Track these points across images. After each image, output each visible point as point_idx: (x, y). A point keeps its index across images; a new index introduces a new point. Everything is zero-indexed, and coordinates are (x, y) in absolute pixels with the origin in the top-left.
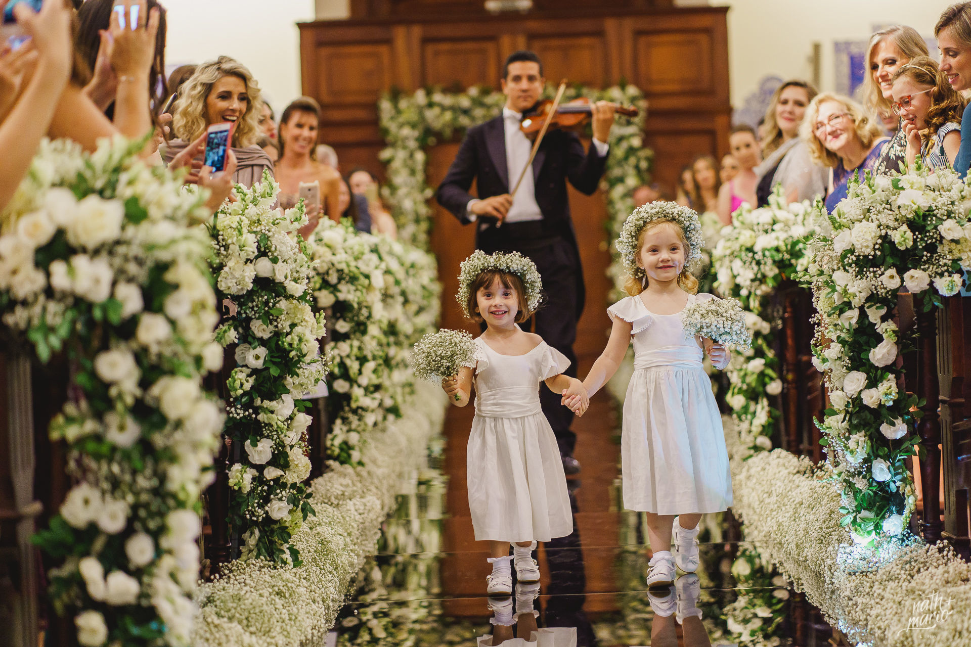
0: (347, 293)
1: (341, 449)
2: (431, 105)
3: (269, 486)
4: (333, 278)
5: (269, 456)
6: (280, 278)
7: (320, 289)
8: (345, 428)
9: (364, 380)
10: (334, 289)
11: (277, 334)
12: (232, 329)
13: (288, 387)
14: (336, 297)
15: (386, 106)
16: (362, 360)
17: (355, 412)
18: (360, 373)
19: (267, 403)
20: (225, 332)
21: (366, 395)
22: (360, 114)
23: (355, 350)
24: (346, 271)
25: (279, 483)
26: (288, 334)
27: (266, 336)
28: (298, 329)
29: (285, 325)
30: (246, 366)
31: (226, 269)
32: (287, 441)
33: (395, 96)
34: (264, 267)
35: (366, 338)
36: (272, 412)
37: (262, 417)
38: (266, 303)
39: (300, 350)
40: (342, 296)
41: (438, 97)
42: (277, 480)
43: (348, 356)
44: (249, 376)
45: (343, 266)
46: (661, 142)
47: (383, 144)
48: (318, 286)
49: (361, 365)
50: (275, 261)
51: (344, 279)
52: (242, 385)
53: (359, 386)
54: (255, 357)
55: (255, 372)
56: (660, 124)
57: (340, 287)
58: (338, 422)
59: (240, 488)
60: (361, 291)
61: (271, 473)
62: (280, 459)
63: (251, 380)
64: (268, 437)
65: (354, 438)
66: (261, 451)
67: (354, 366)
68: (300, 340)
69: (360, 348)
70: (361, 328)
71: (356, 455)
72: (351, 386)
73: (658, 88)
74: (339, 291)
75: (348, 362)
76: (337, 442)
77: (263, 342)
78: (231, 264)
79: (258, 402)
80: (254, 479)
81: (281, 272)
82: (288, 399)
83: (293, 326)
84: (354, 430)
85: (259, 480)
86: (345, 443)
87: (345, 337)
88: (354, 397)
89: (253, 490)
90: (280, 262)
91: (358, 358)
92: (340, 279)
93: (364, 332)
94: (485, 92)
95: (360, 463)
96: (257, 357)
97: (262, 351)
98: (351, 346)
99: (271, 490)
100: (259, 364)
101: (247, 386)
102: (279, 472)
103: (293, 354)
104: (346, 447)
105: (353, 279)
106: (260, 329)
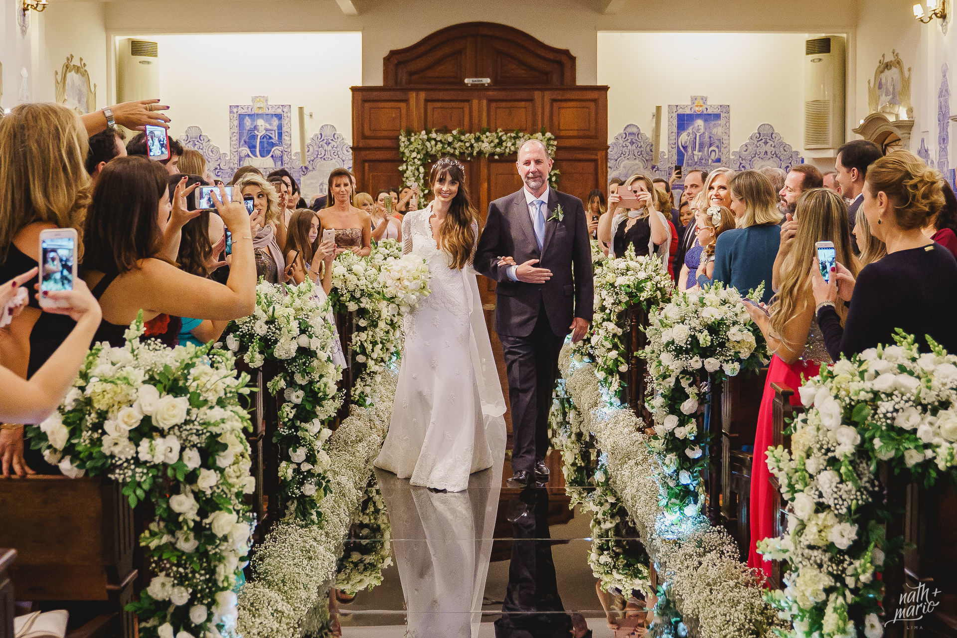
0: (366, 303)
1: (360, 397)
2: (429, 140)
3: (304, 475)
4: (358, 295)
5: (304, 457)
6: (313, 348)
7: (349, 301)
8: (362, 384)
9: (375, 356)
10: (358, 301)
11: (311, 383)
12: (282, 380)
13: (317, 413)
14: (359, 306)
15: (403, 138)
16: (374, 343)
17: (369, 374)
18: (373, 351)
19: (303, 425)
20: (278, 381)
21: (376, 364)
22: (388, 143)
23: (370, 337)
24: (366, 290)
25: (310, 473)
26: (318, 381)
27: (304, 383)
28: (324, 380)
29: (316, 377)
30: (290, 401)
31: (279, 344)
32: (316, 448)
33: (408, 134)
34: (304, 341)
35: (377, 330)
36: (307, 430)
37: (299, 434)
38: (304, 364)
39: (325, 392)
40: (362, 305)
41: (434, 135)
42: (309, 471)
43: (366, 341)
44: (292, 408)
45: (364, 287)
46: (564, 165)
47: (402, 162)
48: (348, 299)
49: (374, 346)
50: (310, 337)
51: (364, 295)
52: (288, 414)
53: (372, 359)
54: (297, 396)
55: (296, 406)
56: (564, 155)
57: (362, 300)
58: (359, 380)
59: (285, 478)
60: (375, 303)
61: (306, 467)
62: (311, 458)
63: (294, 411)
64: (303, 446)
65: (368, 390)
66: (300, 454)
67: (369, 347)
68: (325, 385)
69: (372, 336)
70: (374, 325)
71: (369, 401)
72: (367, 359)
73: (563, 133)
74: (362, 302)
75: (365, 344)
76: (357, 392)
77: (302, 387)
78: (282, 341)
79: (298, 423)
80: (294, 471)
81: (315, 344)
82: (316, 421)
83: (321, 376)
84: (368, 385)
85: (297, 471)
86: (363, 393)
87: (364, 329)
88: (368, 365)
89: (293, 478)
90: (314, 338)
91: (371, 343)
92: (362, 295)
93: (376, 326)
94: (462, 133)
95: (372, 405)
96: (298, 397)
97: (301, 393)
98: (368, 334)
99: (305, 478)
100: (299, 401)
101: (291, 416)
102: (310, 467)
103: (320, 394)
104: (363, 396)
105: (370, 296)
106: (299, 379)
